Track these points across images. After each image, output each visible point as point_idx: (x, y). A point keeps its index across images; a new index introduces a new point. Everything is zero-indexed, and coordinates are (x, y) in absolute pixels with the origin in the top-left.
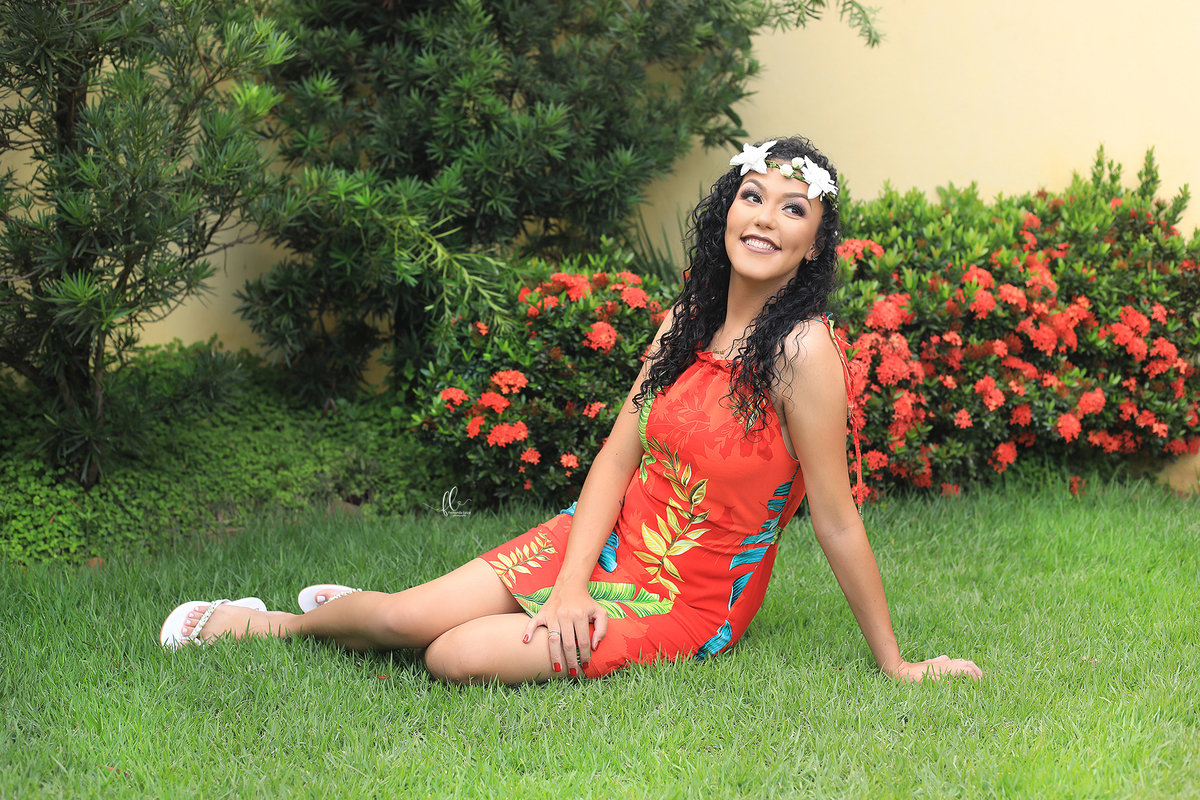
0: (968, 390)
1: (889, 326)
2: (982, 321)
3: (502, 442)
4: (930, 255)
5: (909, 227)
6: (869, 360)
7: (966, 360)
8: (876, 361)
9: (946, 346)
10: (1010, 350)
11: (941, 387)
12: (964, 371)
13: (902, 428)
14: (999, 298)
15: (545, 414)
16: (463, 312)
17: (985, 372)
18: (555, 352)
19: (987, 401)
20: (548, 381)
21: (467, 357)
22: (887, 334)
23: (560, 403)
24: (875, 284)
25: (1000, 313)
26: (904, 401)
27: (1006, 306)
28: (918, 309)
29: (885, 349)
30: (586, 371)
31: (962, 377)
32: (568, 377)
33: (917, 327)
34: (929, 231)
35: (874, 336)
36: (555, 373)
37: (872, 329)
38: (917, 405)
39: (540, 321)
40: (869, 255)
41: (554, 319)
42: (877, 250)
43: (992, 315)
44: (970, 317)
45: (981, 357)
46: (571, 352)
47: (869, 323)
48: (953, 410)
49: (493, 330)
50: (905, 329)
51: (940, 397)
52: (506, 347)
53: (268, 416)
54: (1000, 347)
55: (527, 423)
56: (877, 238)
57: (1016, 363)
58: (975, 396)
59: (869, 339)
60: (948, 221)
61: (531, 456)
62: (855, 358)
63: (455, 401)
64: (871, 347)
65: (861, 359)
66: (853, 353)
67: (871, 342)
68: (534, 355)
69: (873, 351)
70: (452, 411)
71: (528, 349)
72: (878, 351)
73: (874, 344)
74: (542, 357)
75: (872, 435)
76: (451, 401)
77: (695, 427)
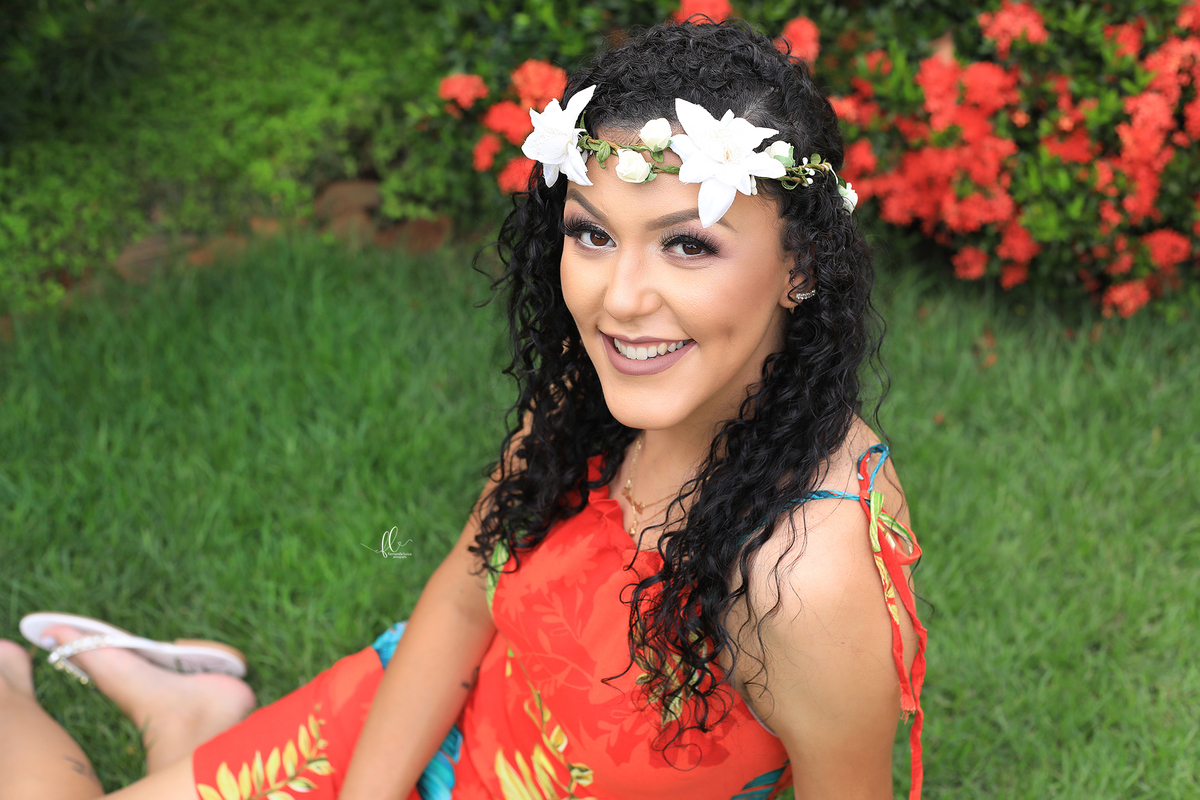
21: (494, 12)
52: (547, 14)
62: (1147, 89)
63: (459, 101)
64: (1180, 71)
65: (1160, 91)
66: (1144, 80)
67: (1183, 59)
68: (589, 36)
69: (1184, 79)
70: (456, 115)
71: (579, 26)
72: (1193, 79)
73: (1187, 64)
74: (598, 42)
75: (1166, 209)
76: (454, 102)
77: (566, 673)
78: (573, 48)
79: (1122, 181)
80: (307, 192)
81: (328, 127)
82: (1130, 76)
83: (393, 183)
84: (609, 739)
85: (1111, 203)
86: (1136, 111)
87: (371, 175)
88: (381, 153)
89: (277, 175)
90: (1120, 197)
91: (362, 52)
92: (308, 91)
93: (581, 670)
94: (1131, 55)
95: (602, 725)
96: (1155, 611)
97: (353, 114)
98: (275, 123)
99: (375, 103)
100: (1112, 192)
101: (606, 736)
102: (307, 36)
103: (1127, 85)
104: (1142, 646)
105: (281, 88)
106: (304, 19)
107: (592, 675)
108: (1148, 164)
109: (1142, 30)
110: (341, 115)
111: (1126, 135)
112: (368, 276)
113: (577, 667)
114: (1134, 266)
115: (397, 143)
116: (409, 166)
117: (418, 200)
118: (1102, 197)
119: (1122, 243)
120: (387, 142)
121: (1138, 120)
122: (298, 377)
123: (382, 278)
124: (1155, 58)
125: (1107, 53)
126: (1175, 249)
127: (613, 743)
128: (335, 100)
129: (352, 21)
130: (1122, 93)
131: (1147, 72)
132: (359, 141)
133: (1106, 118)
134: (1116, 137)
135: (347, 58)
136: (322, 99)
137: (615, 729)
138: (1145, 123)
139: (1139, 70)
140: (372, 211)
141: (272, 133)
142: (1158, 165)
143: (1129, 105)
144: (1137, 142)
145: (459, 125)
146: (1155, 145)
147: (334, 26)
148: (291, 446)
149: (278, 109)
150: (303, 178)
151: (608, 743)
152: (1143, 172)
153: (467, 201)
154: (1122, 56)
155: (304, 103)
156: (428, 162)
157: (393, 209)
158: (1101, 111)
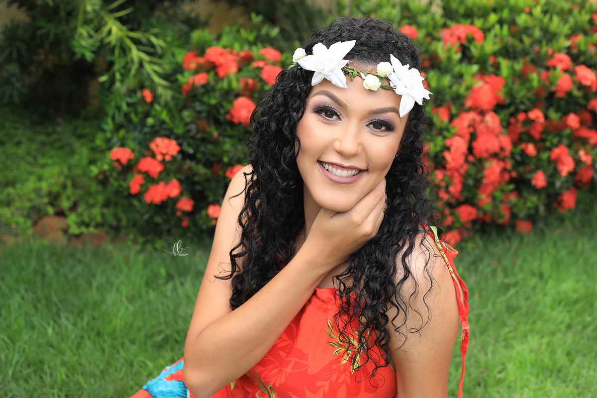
0: (545, 156)
1: (485, 106)
2: (561, 99)
3: (158, 199)
4: (521, 41)
5: (505, 14)
6: (467, 137)
7: (546, 131)
8: (473, 137)
9: (529, 122)
10: (582, 123)
11: (523, 153)
12: (543, 140)
13: (489, 189)
14: (575, 79)
15: (195, 174)
16: (131, 82)
17: (560, 142)
18: (203, 123)
19: (560, 167)
20: (198, 146)
21: (135, 119)
22: (482, 113)
23: (208, 164)
24: (475, 68)
25: (577, 93)
26: (493, 169)
27: (581, 87)
28: (510, 94)
29: (481, 128)
30: (231, 137)
31: (540, 144)
32: (216, 143)
33: (509, 106)
34: (522, 19)
35: (472, 116)
36: (204, 140)
37: (470, 109)
38: (504, 170)
39: (193, 96)
40: (471, 40)
41: (203, 94)
42: (479, 35)
43: (569, 94)
44: (551, 95)
45: (556, 130)
46: (217, 123)
47: (469, 103)
48: (531, 172)
49: (156, 98)
50: (499, 108)
51: (522, 160)
52: (164, 116)
53: (13, 132)
54: (573, 120)
55: (181, 181)
56: (478, 23)
57: (585, 133)
58: (549, 161)
59: (468, 118)
60: (537, 11)
61: (186, 205)
62: (456, 135)
63: (121, 160)
64: (469, 126)
65: (461, 136)
66: (454, 131)
67: (470, 121)
68: (186, 124)
69: (471, 130)
70: (119, 168)
71: (182, 119)
72: (475, 129)
73: (472, 123)
74: (193, 127)
75: (465, 194)
76: (118, 161)
77: (292, 364)
78: (180, 130)
79: (447, 179)
80: (29, 223)
81: (37, 191)
82: (448, 130)
83: (72, 218)
84: (324, 390)
85: (443, 190)
86: (451, 145)
87: (61, 214)
88: (65, 204)
89: (13, 215)
90: (447, 187)
91: (51, 157)
92: (25, 176)
93: (300, 361)
94: (446, 121)
95: (319, 384)
96: (500, 368)
97: (50, 185)
98: (10, 190)
99: (62, 179)
100: (443, 184)
101: (323, 388)
102: (21, 151)
103: (446, 133)
104: (499, 382)
105: (11, 175)
106: (18, 144)
107: (308, 361)
108: (457, 170)
109: (449, 109)
110: (44, 186)
111: (448, 156)
112: (72, 255)
113: (297, 360)
114: (453, 222)
115: (73, 199)
116: (80, 209)
117: (87, 225)
118: (438, 187)
119: (447, 211)
120: (68, 198)
121: (453, 149)
122: (48, 299)
123: (79, 255)
124: (456, 121)
125: (436, 120)
126: (470, 214)
127: (326, 392)
128: (40, 179)
129: (43, 144)
130: (445, 138)
131: (454, 127)
132: (54, 198)
133: (438, 149)
134: (444, 158)
135: (42, 161)
136: (33, 179)
137: (327, 383)
138: (456, 150)
139: (450, 127)
140: (65, 231)
141: (9, 194)
142: (462, 171)
143: (448, 143)
144: (453, 159)
145: (119, 174)
146: (461, 160)
147: (34, 147)
148: (50, 331)
149: (11, 183)
150: (28, 216)
151: (324, 392)
152: (456, 175)
153: (114, 223)
154: (442, 121)
155: (24, 182)
156: (90, 206)
157: (74, 230)
158: (436, 146)
